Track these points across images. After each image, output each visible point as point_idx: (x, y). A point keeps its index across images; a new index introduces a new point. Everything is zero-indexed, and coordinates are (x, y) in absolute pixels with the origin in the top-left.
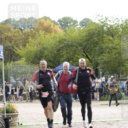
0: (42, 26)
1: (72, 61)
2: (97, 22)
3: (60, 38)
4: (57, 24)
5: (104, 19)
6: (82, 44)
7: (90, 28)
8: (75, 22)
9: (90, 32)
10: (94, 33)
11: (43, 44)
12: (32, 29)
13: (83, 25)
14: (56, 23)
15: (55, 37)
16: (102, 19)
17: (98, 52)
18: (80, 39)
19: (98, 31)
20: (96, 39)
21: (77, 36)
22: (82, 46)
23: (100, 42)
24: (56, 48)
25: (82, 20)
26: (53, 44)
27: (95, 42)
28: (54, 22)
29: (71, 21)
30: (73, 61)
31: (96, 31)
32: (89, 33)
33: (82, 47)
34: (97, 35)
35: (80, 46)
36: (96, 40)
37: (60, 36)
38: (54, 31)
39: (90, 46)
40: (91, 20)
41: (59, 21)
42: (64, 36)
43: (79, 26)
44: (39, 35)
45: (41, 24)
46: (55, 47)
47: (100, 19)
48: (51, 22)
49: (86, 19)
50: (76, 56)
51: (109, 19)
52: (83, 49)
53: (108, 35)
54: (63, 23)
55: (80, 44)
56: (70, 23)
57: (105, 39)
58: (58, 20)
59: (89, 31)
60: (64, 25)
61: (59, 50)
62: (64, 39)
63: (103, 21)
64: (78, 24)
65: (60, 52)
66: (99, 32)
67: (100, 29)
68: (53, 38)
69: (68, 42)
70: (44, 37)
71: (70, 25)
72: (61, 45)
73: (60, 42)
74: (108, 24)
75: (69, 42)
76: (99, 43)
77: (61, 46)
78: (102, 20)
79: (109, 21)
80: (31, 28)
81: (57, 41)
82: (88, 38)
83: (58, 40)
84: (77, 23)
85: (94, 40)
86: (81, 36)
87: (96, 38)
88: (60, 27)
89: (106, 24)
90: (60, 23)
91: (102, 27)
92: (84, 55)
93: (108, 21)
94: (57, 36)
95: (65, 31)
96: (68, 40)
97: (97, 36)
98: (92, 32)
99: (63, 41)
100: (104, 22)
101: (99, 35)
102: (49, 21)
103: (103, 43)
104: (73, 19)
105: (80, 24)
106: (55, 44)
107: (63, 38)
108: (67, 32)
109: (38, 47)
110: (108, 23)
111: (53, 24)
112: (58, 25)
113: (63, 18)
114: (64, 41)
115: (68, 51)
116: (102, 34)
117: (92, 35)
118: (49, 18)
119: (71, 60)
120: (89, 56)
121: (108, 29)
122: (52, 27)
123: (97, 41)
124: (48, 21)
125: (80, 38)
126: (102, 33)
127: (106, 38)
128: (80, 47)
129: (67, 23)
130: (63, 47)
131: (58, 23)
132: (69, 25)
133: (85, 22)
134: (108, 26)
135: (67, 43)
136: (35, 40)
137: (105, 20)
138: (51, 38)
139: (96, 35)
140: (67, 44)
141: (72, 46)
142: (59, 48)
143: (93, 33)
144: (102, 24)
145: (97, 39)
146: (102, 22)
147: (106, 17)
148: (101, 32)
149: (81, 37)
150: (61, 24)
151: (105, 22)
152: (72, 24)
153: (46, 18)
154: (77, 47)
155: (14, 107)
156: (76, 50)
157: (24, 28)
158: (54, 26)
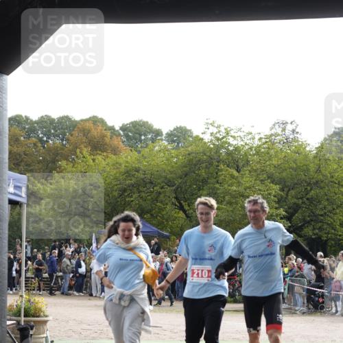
0: (86, 137)
1: (149, 215)
2: (207, 138)
3: (127, 165)
4: (120, 134)
5: (223, 133)
6: (174, 182)
7: (192, 150)
8: (158, 133)
9: (191, 157)
10: (199, 161)
12: (64, 142)
13: (174, 141)
14: (117, 133)
15: (117, 163)
16: (219, 132)
19: (209, 157)
20: (203, 173)
21: (165, 164)
22: (173, 186)
23: (212, 181)
25: (172, 129)
26: (112, 177)
27: (201, 178)
28: (112, 129)
29: (149, 131)
30: (152, 215)
31: (205, 157)
32: (190, 161)
33: (174, 188)
34: (206, 165)
35: (169, 186)
37: (127, 162)
38: (110, 149)
39: (190, 186)
40: (190, 130)
41: (124, 128)
42: (136, 162)
43: (166, 143)
44: (82, 156)
45: (86, 132)
46: (116, 185)
47: (215, 132)
48: (105, 130)
49: (181, 128)
50: (158, 204)
51: (232, 133)
52: (176, 191)
53: (228, 166)
54: (130, 134)
55: (169, 181)
56: (145, 135)
57: (222, 174)
58: (121, 125)
59: (189, 154)
61: (125, 190)
62: (136, 168)
63: (221, 137)
64: (163, 138)
65: (126, 194)
66: (211, 158)
67: (212, 153)
68: (113, 165)
69: (144, 174)
70: (94, 160)
71: (145, 139)
72: (129, 181)
73: (128, 173)
74: (229, 144)
75: (146, 176)
76: (209, 181)
78: (218, 135)
79: (234, 137)
80: (62, 140)
81: (121, 173)
82: (186, 169)
83: (123, 169)
84: (162, 135)
85: (198, 175)
86: (173, 164)
87: (203, 171)
88: (125, 141)
89: (226, 142)
90: (126, 132)
91: (218, 148)
92: (176, 205)
93: (229, 137)
94: (121, 161)
95: (139, 152)
96: (145, 172)
97: (206, 167)
98: (196, 157)
99: (134, 172)
100: (223, 138)
101: (211, 164)
102: (102, 126)
103: (218, 182)
104: (152, 127)
105: (166, 137)
106: (116, 179)
107: (134, 165)
108: (142, 153)
110: (231, 140)
111: (109, 134)
112: (119, 138)
113: (132, 123)
114: (137, 173)
115: (143, 194)
116: (217, 164)
117: (195, 165)
118: (102, 122)
119: (148, 213)
120: (186, 208)
121: (229, 154)
122: (107, 140)
123: (206, 176)
125: (169, 168)
126: (218, 162)
127: (224, 172)
129: (141, 135)
130: (133, 186)
131: (122, 133)
132: (143, 138)
133: (179, 135)
134: (231, 148)
135: (142, 176)
136: (73, 167)
137: (225, 135)
138: (108, 164)
139: (204, 165)
140: (143, 179)
141: (151, 183)
142: (125, 187)
143: (197, 159)
144: (217, 143)
145: (205, 173)
146: (218, 139)
147: (226, 129)
148: (214, 159)
149: (172, 167)
150: (127, 136)
151: (225, 140)
152: (149, 136)
153: (95, 121)
154: (162, 188)
155: (39, 305)
156: (160, 193)
157: (48, 138)
158: (111, 138)
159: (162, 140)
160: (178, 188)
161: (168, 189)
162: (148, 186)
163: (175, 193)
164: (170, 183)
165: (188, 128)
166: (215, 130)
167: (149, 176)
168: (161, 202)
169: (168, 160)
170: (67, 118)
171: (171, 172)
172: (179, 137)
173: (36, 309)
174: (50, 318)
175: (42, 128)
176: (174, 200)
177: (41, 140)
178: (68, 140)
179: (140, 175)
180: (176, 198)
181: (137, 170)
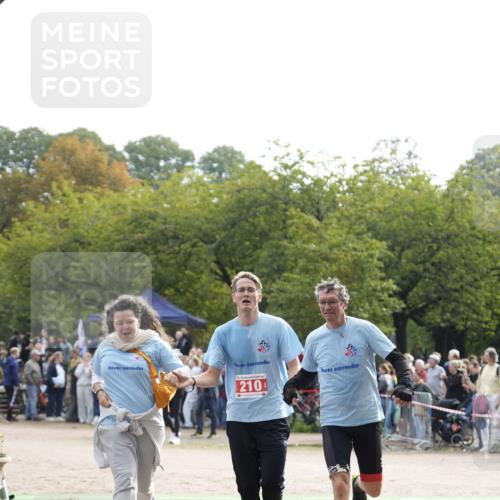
0: (68, 161)
1: (172, 290)
3: (136, 208)
4: (123, 159)
5: (294, 157)
6: (214, 237)
7: (243, 183)
8: (187, 156)
9: (242, 196)
10: (255, 201)
11: (76, 227)
12: (31, 171)
13: (212, 170)
14: (119, 156)
15: (119, 205)
16: (288, 155)
17: (265, 266)
18: (206, 219)
19: (272, 195)
20: (261, 221)
21: (199, 206)
22: (212, 242)
23: (277, 234)
24: (123, 243)
25: (211, 150)
26: (110, 228)
27: (259, 230)
28: (110, 149)
29: (172, 152)
30: (177, 290)
31: (264, 195)
32: (240, 201)
33: (213, 246)
34: (267, 209)
35: (206, 243)
36: (262, 223)
37: (136, 203)
38: (108, 182)
39: (241, 243)
40: (240, 153)
41: (131, 148)
42: (151, 203)
43: (199, 172)
44: (60, 193)
45: (67, 154)
46: (118, 241)
47: (281, 155)
48: (100, 150)
49: (224, 148)
50: (188, 272)
51: (309, 157)
52: (216, 251)
53: (303, 210)
54: (141, 158)
55: (206, 234)
56: (166, 159)
57: (293, 224)
58: (126, 144)
59: (239, 191)
60: (147, 164)
62: (150, 213)
63: (290, 163)
64: (196, 164)
66: (275, 198)
67: (277, 189)
68: (114, 208)
69: (164, 223)
70: (81, 200)
71: (165, 166)
72: (139, 235)
73: (137, 222)
74: (304, 175)
75: (167, 226)
76: (272, 234)
78: (286, 161)
79: (312, 163)
80: (28, 167)
81: (125, 220)
83: (129, 214)
84: (193, 160)
85: (253, 224)
86: (212, 207)
87: (262, 219)
88: (132, 170)
89: (300, 172)
90: (133, 154)
91: (285, 181)
92: (217, 274)
93: (305, 164)
94: (125, 201)
95: (156, 187)
96: (165, 219)
97: (268, 213)
98: (250, 196)
99: (147, 221)
100: (294, 165)
101: (274, 207)
102: (95, 145)
103: (285, 237)
104: (177, 146)
105: (200, 163)
106: (118, 231)
107: (147, 209)
108: (161, 188)
109: (56, 234)
110: (307, 168)
111: (105, 157)
112: (123, 163)
113: (144, 140)
114: (151, 221)
115: (163, 256)
116: (284, 206)
117: (249, 208)
118: (94, 137)
119: (170, 285)
121: (305, 190)
122: (103, 167)
123: (266, 227)
124: (91, 147)
125: (206, 213)
126: (286, 203)
127: (295, 220)
128: (205, 246)
129: (158, 159)
130: (146, 242)
131: (127, 155)
132: (162, 163)
133: (222, 161)
134: (307, 182)
135: (162, 227)
136: (46, 210)
137: (297, 159)
138: (104, 207)
139: (263, 209)
140: (162, 232)
141: (176, 237)
142: (133, 244)
143: (251, 199)
144: (284, 173)
145: (265, 220)
146: (286, 167)
147: (299, 151)
148: (280, 199)
149: (211, 211)
150: (135, 161)
151: (296, 167)
152: (173, 161)
153: (83, 136)
154: (194, 246)
156: (190, 254)
157: (5, 164)
158: (109, 164)
159: (193, 167)
160: (219, 246)
161: (204, 248)
162: (171, 242)
163: (216, 254)
164: (207, 238)
165: (237, 149)
166: (281, 152)
167: (172, 227)
168: (193, 269)
169: (203, 199)
170: (35, 130)
171: (209, 220)
172: (221, 163)
174: (8, 459)
176: (213, 265)
178: (36, 167)
179: (158, 225)
180: (218, 262)
181: (153, 217)
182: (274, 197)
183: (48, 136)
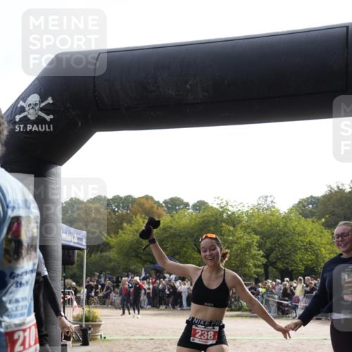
0: (141, 208)
1: (178, 256)
2: (215, 206)
4: (163, 206)
7: (205, 214)
8: (187, 205)
12: (128, 212)
13: (196, 210)
14: (161, 205)
16: (222, 202)
21: (188, 223)
25: (196, 202)
28: (158, 202)
29: (181, 203)
30: (180, 256)
31: (213, 219)
32: (204, 221)
34: (214, 224)
35: (191, 237)
40: (207, 203)
41: (165, 202)
42: (170, 223)
44: (136, 220)
45: (141, 205)
48: (154, 203)
49: (201, 201)
50: (184, 249)
51: (230, 203)
52: (194, 241)
53: (227, 224)
54: (169, 206)
55: (191, 234)
56: (179, 206)
59: (203, 217)
60: (172, 208)
61: (163, 241)
62: (170, 226)
67: (218, 216)
71: (178, 209)
74: (229, 210)
75: (176, 231)
77: (165, 235)
78: (222, 205)
79: (231, 206)
82: (201, 227)
84: (189, 206)
86: (193, 224)
88: (166, 210)
89: (227, 209)
90: (166, 204)
91: (221, 213)
93: (229, 206)
95: (172, 216)
96: (175, 229)
99: (168, 229)
100: (224, 207)
101: (217, 223)
102: (152, 201)
104: (183, 201)
105: (192, 207)
107: (168, 225)
108: (174, 217)
109: (134, 235)
110: (229, 208)
111: (156, 206)
112: (162, 208)
113: (170, 199)
114: (170, 230)
115: (174, 243)
116: (220, 223)
117: (207, 224)
118: (152, 198)
119: (177, 254)
121: (229, 216)
122: (155, 209)
124: (150, 202)
125: (191, 226)
126: (221, 221)
127: (224, 228)
129: (176, 206)
130: (168, 237)
133: (201, 206)
134: (229, 213)
136: (131, 226)
137: (226, 204)
139: (212, 224)
140: (174, 233)
141: (179, 236)
142: (163, 238)
143: (208, 220)
144: (221, 210)
146: (222, 207)
147: (226, 201)
148: (219, 220)
150: (167, 206)
152: (181, 207)
153: (147, 198)
155: (96, 314)
156: (185, 242)
157: (119, 209)
158: (157, 208)
159: (189, 209)
161: (190, 239)
162: (178, 237)
165: (206, 201)
166: (220, 202)
167: (178, 231)
168: (186, 248)
169: (190, 221)
170: (130, 196)
171: (192, 229)
173: (93, 317)
174: (103, 323)
175: (114, 203)
176: (194, 246)
177: (114, 211)
178: (130, 210)
179: (173, 231)
180: (195, 245)
181: (171, 228)
182: (217, 219)
183: (135, 198)
